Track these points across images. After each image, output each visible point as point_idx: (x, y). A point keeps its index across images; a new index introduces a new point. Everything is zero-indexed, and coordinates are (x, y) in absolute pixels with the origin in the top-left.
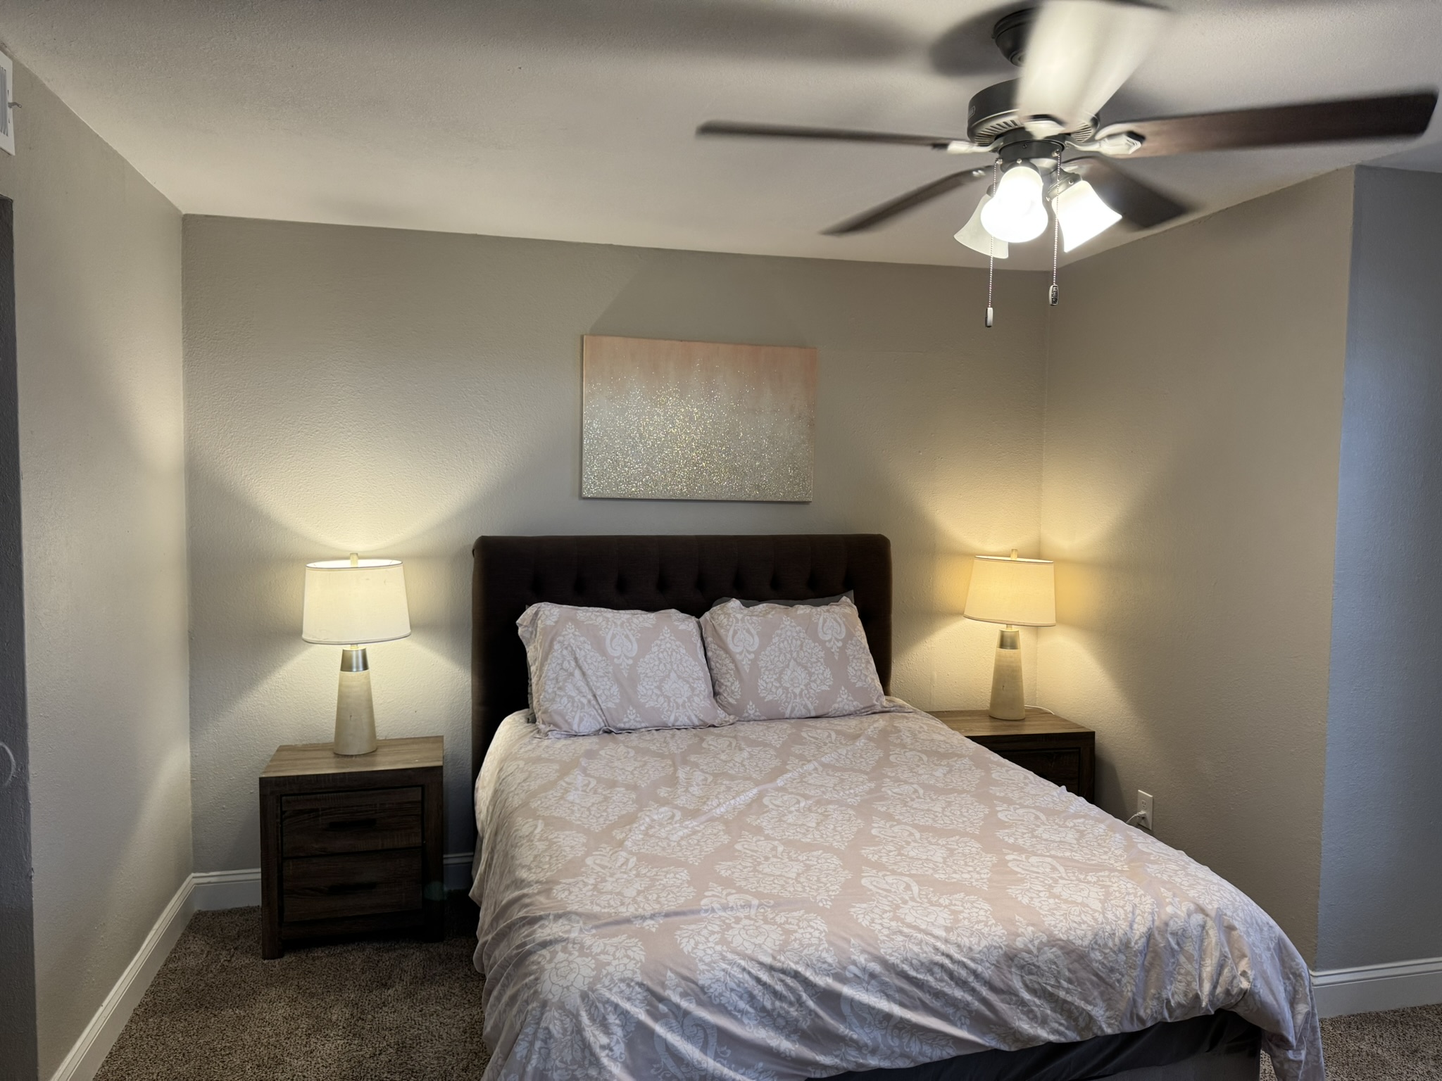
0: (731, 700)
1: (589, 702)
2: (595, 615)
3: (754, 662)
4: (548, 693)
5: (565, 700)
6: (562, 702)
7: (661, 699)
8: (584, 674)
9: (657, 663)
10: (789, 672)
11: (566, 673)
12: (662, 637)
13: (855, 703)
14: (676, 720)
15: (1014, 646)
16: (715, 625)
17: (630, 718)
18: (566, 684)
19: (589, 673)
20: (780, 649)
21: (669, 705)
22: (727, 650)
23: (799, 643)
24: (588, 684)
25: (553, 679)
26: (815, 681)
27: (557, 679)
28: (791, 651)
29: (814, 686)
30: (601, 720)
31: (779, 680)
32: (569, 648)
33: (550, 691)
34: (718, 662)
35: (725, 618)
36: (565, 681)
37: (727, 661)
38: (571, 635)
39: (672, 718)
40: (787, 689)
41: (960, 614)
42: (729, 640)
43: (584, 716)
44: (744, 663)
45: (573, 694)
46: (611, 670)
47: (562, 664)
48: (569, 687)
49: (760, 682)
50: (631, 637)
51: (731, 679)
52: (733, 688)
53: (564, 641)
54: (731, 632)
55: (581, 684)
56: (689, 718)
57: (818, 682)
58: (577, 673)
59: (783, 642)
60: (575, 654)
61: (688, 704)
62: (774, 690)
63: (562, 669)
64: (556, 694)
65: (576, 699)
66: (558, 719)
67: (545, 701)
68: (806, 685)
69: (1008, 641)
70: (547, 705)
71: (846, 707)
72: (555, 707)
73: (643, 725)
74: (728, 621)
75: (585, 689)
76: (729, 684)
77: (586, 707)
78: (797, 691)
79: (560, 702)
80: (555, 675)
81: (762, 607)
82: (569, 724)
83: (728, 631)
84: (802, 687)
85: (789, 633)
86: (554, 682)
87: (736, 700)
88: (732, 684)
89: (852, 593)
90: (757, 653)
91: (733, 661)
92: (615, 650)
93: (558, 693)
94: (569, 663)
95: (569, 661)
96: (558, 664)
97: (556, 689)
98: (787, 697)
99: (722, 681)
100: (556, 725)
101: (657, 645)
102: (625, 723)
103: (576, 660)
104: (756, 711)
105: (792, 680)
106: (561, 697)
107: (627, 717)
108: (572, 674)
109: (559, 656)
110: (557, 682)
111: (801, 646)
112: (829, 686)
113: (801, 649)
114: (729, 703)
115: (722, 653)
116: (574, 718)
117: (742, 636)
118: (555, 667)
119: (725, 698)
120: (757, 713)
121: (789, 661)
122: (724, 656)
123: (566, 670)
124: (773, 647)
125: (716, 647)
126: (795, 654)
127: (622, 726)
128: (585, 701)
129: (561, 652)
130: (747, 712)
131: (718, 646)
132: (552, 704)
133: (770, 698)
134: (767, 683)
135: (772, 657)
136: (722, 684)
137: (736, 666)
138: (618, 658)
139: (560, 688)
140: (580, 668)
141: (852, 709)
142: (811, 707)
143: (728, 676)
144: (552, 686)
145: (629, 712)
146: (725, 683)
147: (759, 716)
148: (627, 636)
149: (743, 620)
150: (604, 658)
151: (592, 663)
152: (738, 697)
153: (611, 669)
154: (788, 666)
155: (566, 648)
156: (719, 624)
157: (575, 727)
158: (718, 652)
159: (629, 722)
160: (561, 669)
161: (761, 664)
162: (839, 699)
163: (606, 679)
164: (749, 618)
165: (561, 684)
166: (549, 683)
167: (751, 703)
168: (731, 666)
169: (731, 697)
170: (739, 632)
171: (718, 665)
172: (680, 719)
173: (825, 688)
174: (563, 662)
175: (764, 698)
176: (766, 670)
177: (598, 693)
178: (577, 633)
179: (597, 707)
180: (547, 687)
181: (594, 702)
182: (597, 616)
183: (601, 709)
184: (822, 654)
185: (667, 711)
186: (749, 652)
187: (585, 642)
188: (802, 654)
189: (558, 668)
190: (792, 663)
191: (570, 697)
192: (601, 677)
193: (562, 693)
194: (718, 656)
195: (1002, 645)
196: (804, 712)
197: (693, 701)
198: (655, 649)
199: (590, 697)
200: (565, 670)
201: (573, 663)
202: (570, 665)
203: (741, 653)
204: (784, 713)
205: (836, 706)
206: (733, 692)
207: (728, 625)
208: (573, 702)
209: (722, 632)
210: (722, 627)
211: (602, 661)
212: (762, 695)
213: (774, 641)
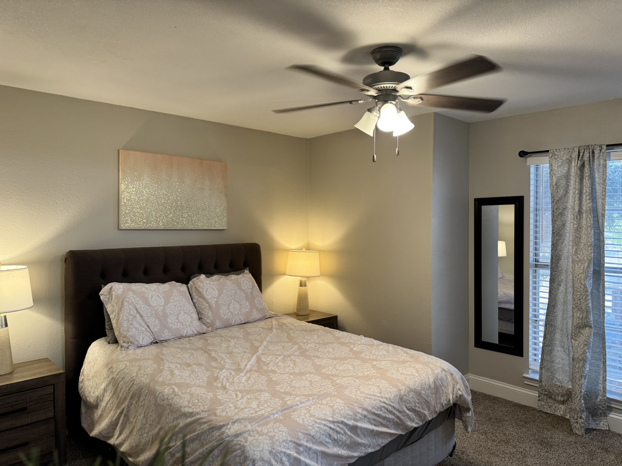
0: (208, 321)
1: (146, 329)
2: (141, 287)
3: (217, 302)
4: (125, 327)
5: (134, 330)
6: (133, 331)
7: (179, 324)
8: (141, 316)
9: (174, 307)
10: (232, 305)
11: (132, 317)
12: (174, 295)
13: (260, 315)
14: (187, 333)
15: (305, 286)
16: (197, 287)
17: (166, 335)
18: (133, 322)
19: (144, 315)
20: (227, 295)
21: (183, 326)
22: (203, 298)
23: (234, 291)
24: (144, 320)
25: (126, 320)
26: (243, 308)
27: (128, 320)
28: (232, 296)
29: (242, 309)
30: (152, 337)
31: (228, 309)
32: (132, 304)
33: (125, 326)
34: (199, 304)
35: (201, 283)
36: (132, 320)
37: (204, 303)
38: (132, 298)
39: (185, 332)
40: (232, 312)
41: (284, 274)
42: (204, 293)
43: (144, 336)
44: (212, 303)
45: (138, 327)
46: (154, 313)
47: (130, 312)
48: (135, 323)
49: (221, 311)
50: (160, 296)
51: (207, 311)
52: (209, 315)
53: (129, 301)
54: (205, 290)
55: (140, 321)
56: (193, 331)
57: (244, 308)
58: (138, 316)
59: (228, 292)
60: (136, 307)
61: (191, 325)
62: (227, 314)
63: (130, 314)
64: (129, 328)
65: (139, 329)
66: (132, 339)
67: (124, 332)
68: (239, 310)
69: (303, 284)
70: (125, 333)
71: (256, 317)
72: (130, 334)
73: (172, 337)
74: (203, 284)
75: (143, 324)
76: (206, 313)
77: (145, 332)
78: (236, 313)
79: (132, 331)
80: (127, 318)
81: (215, 277)
82: (138, 341)
83: (203, 289)
84: (238, 311)
85: (230, 288)
86: (127, 321)
87: (211, 320)
88: (208, 313)
89: (248, 268)
90: (218, 298)
91: (208, 303)
92: (154, 303)
93: (130, 327)
94: (133, 311)
95: (133, 310)
96: (128, 312)
97: (128, 325)
98: (232, 316)
99: (203, 312)
100: (131, 343)
101: (172, 299)
102: (163, 337)
103: (137, 309)
104: (220, 324)
105: (234, 308)
106: (132, 328)
107: (164, 334)
108: (135, 317)
109: (128, 308)
110: (129, 321)
111: (236, 293)
112: (249, 309)
113: (236, 294)
114: (208, 322)
115: (201, 299)
116: (139, 338)
117: (210, 291)
118: (127, 314)
119: (205, 320)
120: (221, 325)
121: (231, 300)
122: (203, 301)
123: (132, 315)
124: (224, 294)
125: (198, 297)
126: (233, 297)
127: (162, 339)
128: (144, 329)
129: (128, 306)
130: (216, 325)
131: (199, 296)
132: (128, 332)
133: (225, 317)
134: (223, 311)
135: (224, 299)
136: (203, 314)
137: (209, 305)
138: (156, 306)
139: (130, 324)
140: (139, 313)
141: (259, 318)
142: (242, 319)
143: (205, 310)
144: (126, 324)
145: (165, 332)
146: (205, 313)
147: (221, 326)
148: (158, 296)
149: (209, 284)
150: (149, 307)
151: (144, 310)
152: (211, 319)
153: (153, 312)
154: (231, 302)
155: (131, 304)
156: (198, 286)
157: (141, 343)
158: (199, 299)
159: (165, 336)
160: (129, 315)
161: (220, 302)
162: (253, 314)
163: (152, 317)
164: (212, 282)
165: (131, 322)
166: (125, 322)
167: (217, 321)
168: (207, 305)
169: (208, 319)
170: (209, 289)
171: (199, 305)
172: (189, 332)
173: (247, 310)
174: (130, 311)
175: (223, 318)
176: (222, 305)
177: (150, 324)
178: (134, 296)
179: (150, 331)
180: (124, 324)
181: (148, 329)
182: (142, 287)
183: (152, 332)
184: (244, 295)
185: (182, 329)
186: (214, 298)
187: (139, 301)
188: (236, 296)
189: (128, 314)
190: (233, 301)
191: (136, 328)
192: (149, 317)
193: (132, 327)
194: (199, 301)
195: (301, 285)
196: (239, 322)
197: (193, 323)
198: (172, 301)
199: (146, 327)
200: (131, 315)
201: (135, 311)
202: (133, 312)
203: (211, 299)
204: (232, 323)
205: (252, 317)
206: (209, 317)
207: (203, 286)
208: (138, 330)
209: (201, 290)
210: (200, 288)
211: (149, 309)
212: (222, 317)
213: (224, 292)
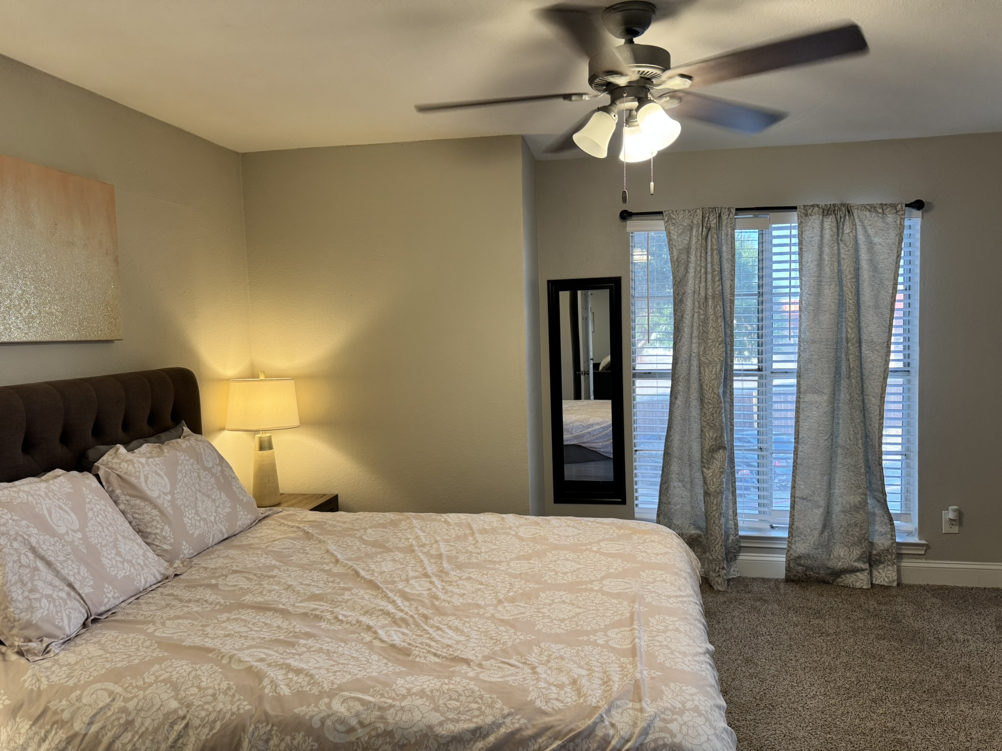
0: (165, 547)
1: (68, 594)
2: (15, 492)
3: (173, 501)
4: (19, 602)
5: (44, 602)
6: (43, 606)
7: (126, 565)
8: (49, 564)
9: (100, 528)
10: (200, 504)
11: (28, 571)
12: (88, 500)
13: (249, 516)
14: (146, 582)
15: (270, 447)
16: (121, 474)
17: (109, 598)
18: (35, 583)
19: (52, 559)
20: (186, 484)
21: (135, 569)
22: (144, 498)
23: (196, 474)
24: (57, 573)
25: (16, 583)
26: (219, 506)
27: (22, 581)
28: (193, 484)
29: (220, 510)
30: (84, 611)
31: (197, 513)
32: (19, 538)
33: (20, 598)
34: (135, 513)
35: (129, 465)
36: (32, 579)
37: (148, 509)
38: (10, 522)
39: (143, 582)
40: (205, 519)
42: (143, 486)
43: (70, 613)
44: (166, 506)
45: (49, 592)
46: (70, 551)
47: (19, 560)
48: (40, 584)
49: (186, 519)
50: (64, 506)
51: (159, 526)
52: (164, 534)
53: (8, 531)
54: (142, 479)
55: (50, 577)
56: (155, 577)
57: (222, 506)
58: (40, 565)
59: (185, 477)
60: (30, 543)
61: (147, 562)
62: (198, 524)
63: (22, 566)
64: (30, 600)
65: (55, 596)
66: (48, 628)
67: (19, 614)
68: (215, 512)
69: (266, 444)
70: (25, 617)
71: (246, 522)
72: (38, 615)
73: (121, 599)
74: (134, 467)
75: (57, 582)
76: (158, 531)
77: (68, 602)
78: (212, 519)
79: (41, 608)
80: (17, 577)
81: (146, 448)
82: (61, 628)
83: (139, 477)
84: (214, 514)
85: (187, 467)
86: (19, 585)
87: (171, 545)
88: (162, 529)
89: (184, 422)
90: (171, 493)
91: (155, 507)
92: (59, 526)
93: (31, 596)
94: (27, 556)
95: (25, 554)
96: (14, 562)
97: (26, 594)
98: (208, 527)
99: (149, 530)
100: (49, 636)
101: (89, 509)
102: (105, 605)
103: (33, 550)
104: (189, 550)
105: (206, 511)
106: (39, 600)
107: (107, 597)
108: (36, 569)
109: (12, 552)
110: (24, 584)
111: (199, 476)
112: (230, 507)
113: (200, 480)
114: (165, 551)
115: (138, 501)
116: (62, 619)
117: (154, 480)
118: (13, 567)
119: (157, 546)
120: (191, 551)
121: (196, 493)
122: (142, 504)
123: (28, 567)
124: (180, 483)
125: (128, 498)
126: (197, 486)
127: (103, 609)
128: (63, 595)
129: (11, 545)
130: (183, 553)
131: (131, 496)
132: (32, 613)
133: (197, 532)
134: (191, 519)
135: (184, 493)
136: (150, 533)
137: (160, 511)
138: (67, 533)
139: (31, 591)
140: (43, 558)
141: (249, 522)
142: (224, 530)
143: (155, 523)
144: (19, 591)
145: (106, 590)
146: (154, 532)
147: (192, 553)
148: (60, 508)
149: (147, 463)
150: (56, 539)
151: (48, 549)
152: (172, 541)
153: (69, 549)
154: (196, 499)
155: (15, 539)
156: (126, 473)
157: (68, 632)
158: (132, 503)
159: (109, 601)
160: (20, 567)
161: (179, 502)
162: (240, 516)
163: (69, 562)
164: (152, 460)
165: (29, 585)
166: (14, 588)
167: (184, 543)
168: (155, 512)
169: (165, 543)
170: (150, 476)
171: (136, 516)
172: (149, 580)
173: (228, 510)
174: (19, 556)
175: (193, 534)
176: (185, 507)
177: (72, 579)
178: (16, 518)
179: (78, 597)
180: (14, 595)
181: (73, 593)
182: (18, 492)
183: (82, 598)
184: (213, 480)
185: (136, 576)
186: (166, 494)
187: (28, 527)
188: (203, 484)
189: (16, 566)
190: (199, 495)
191: (48, 597)
192: (64, 561)
193: (38, 596)
194: (133, 507)
196: (221, 538)
197: (148, 557)
198: (90, 514)
199: (67, 589)
200: (25, 566)
201: (30, 555)
202: (28, 558)
203: (159, 497)
204: (208, 543)
205: (240, 523)
206: (165, 538)
207: (135, 472)
208: (54, 600)
209: (133, 480)
210: (130, 475)
211: (56, 542)
212: (191, 532)
213: (179, 478)
